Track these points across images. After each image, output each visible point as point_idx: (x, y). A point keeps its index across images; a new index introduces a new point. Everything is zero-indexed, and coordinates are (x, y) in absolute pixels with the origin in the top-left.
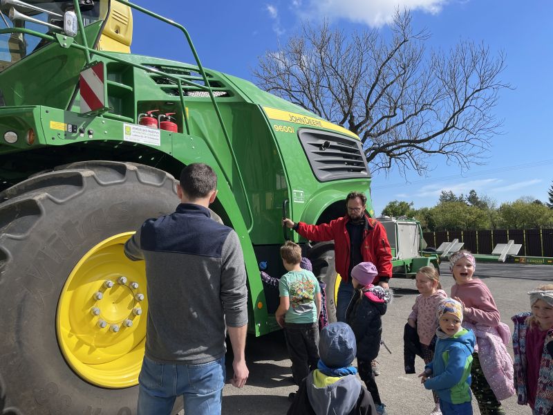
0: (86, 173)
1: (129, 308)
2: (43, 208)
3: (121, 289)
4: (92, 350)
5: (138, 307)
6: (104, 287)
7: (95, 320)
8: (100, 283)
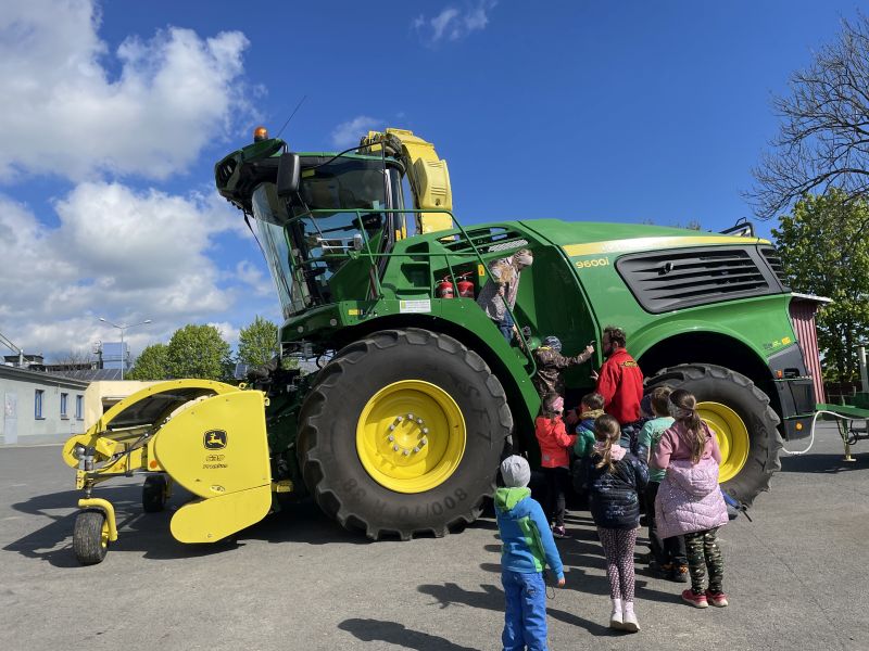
0: (369, 342)
1: (418, 438)
2: (343, 367)
3: (410, 425)
4: (393, 467)
5: (425, 438)
6: (397, 422)
7: (392, 445)
8: (394, 418)
